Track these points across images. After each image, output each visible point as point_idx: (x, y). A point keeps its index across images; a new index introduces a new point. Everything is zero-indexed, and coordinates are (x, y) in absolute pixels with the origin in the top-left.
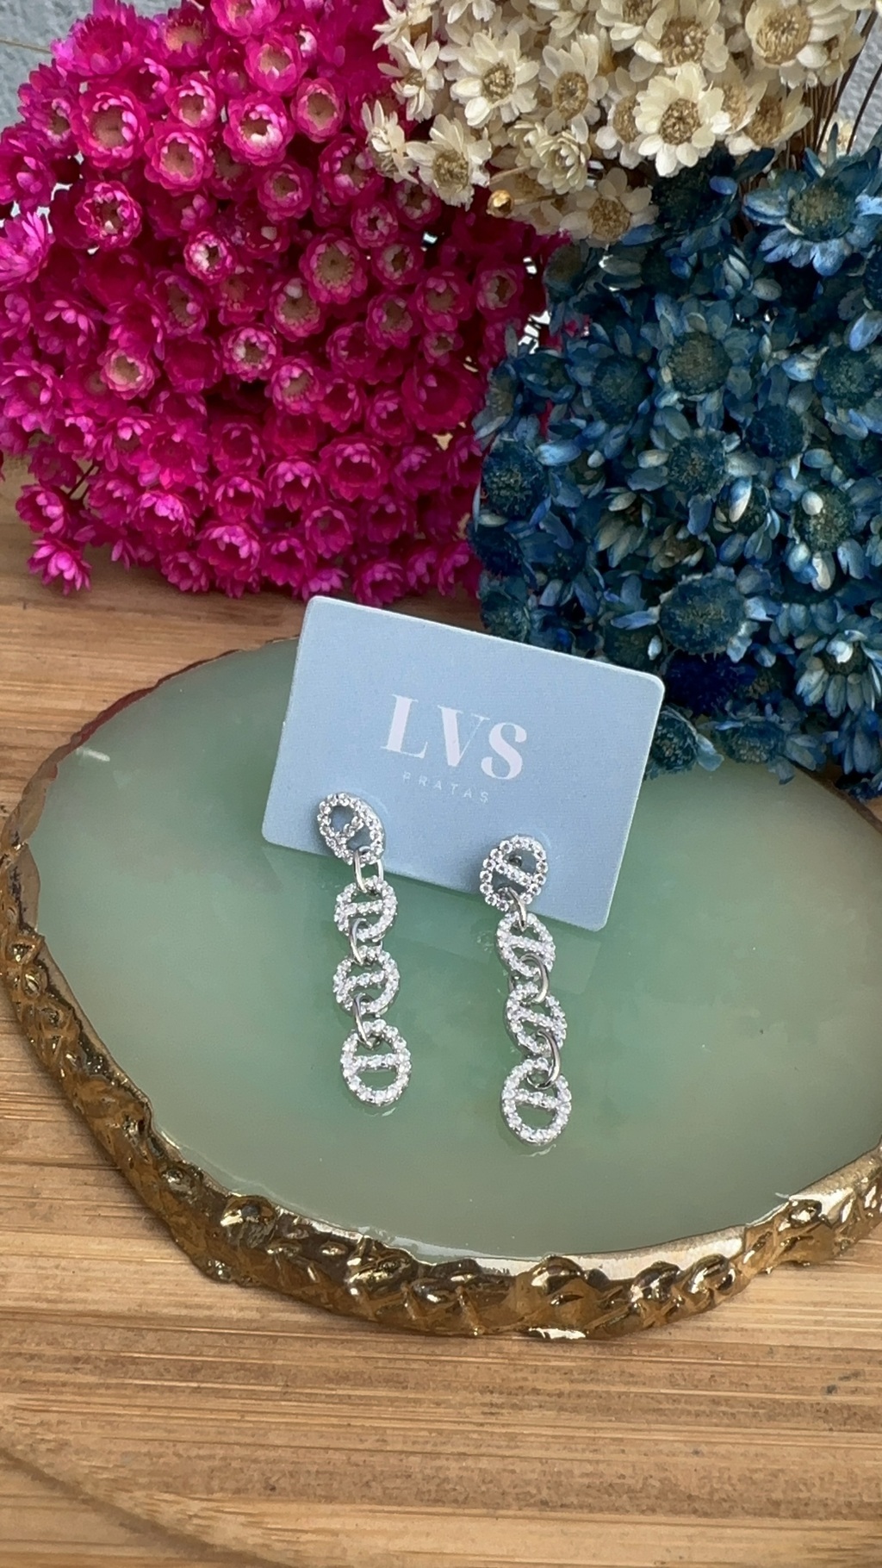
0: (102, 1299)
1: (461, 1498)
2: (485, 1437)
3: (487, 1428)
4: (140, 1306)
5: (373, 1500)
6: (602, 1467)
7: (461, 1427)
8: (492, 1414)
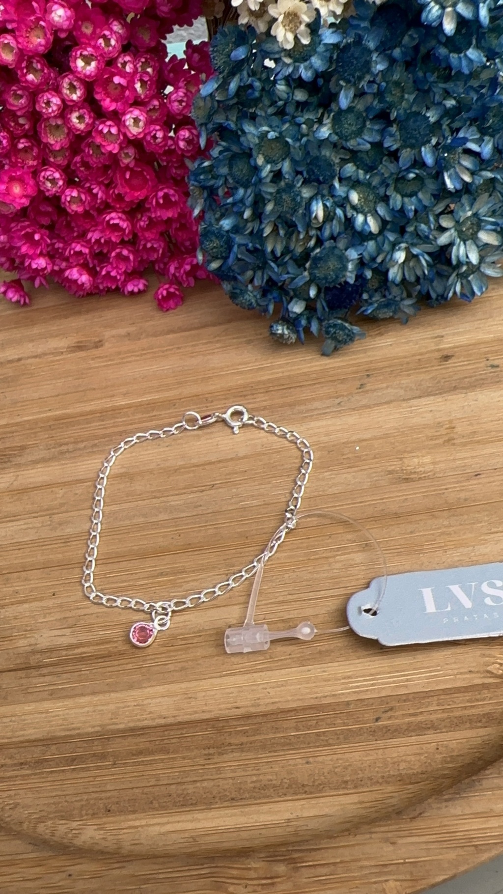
0: (31, 733)
1: (194, 802)
2: (205, 770)
3: (207, 767)
4: (48, 733)
5: (154, 809)
6: (261, 777)
7: (195, 768)
8: (209, 759)
